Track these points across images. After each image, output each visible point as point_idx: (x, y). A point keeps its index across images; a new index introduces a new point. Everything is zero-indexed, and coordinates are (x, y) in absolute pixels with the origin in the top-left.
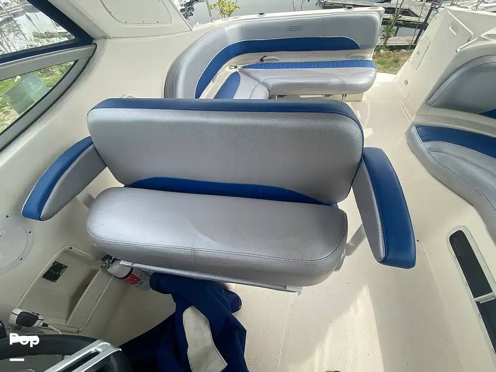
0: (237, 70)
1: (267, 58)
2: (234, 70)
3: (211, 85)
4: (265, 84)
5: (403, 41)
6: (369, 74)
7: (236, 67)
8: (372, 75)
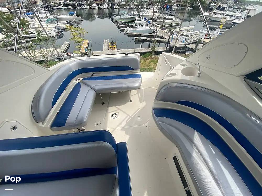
0: (79, 81)
1: (95, 74)
2: (78, 81)
3: (65, 92)
4: (93, 89)
5: (161, 49)
6: (139, 81)
7: (79, 80)
8: (140, 82)
